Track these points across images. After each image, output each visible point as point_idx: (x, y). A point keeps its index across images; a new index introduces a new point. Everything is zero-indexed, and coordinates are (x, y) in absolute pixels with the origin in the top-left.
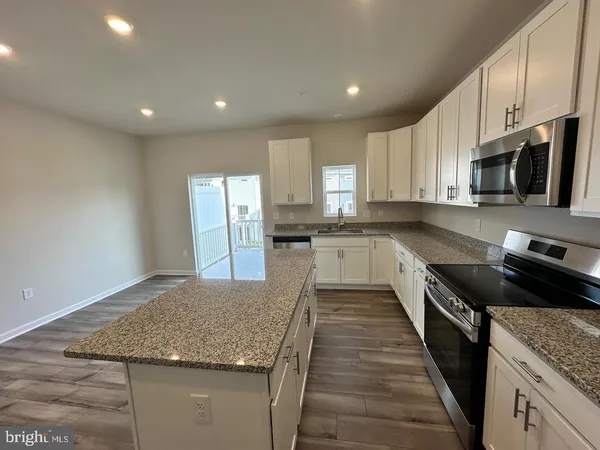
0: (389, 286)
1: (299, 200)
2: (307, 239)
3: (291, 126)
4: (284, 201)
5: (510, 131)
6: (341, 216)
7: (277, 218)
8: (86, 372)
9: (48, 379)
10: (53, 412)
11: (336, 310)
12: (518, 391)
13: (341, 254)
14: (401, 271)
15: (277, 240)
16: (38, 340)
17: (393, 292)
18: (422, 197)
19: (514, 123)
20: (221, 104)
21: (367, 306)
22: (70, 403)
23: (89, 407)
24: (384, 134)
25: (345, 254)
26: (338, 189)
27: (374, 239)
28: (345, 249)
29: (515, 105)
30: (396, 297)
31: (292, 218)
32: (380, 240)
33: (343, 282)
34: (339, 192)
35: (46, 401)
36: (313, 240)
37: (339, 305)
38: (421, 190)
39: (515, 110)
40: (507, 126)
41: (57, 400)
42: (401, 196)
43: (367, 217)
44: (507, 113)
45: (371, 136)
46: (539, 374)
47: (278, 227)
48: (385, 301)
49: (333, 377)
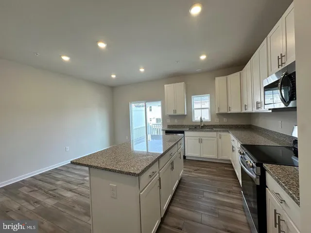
0: (230, 161)
1: (179, 113)
2: (183, 132)
3: (175, 77)
4: (172, 113)
5: (281, 68)
6: (201, 121)
7: (169, 122)
8: (82, 182)
9: (69, 182)
10: (69, 194)
11: (196, 170)
12: (275, 210)
13: (200, 141)
14: (233, 151)
15: (167, 132)
16: (68, 168)
17: (232, 164)
18: (245, 109)
19: (282, 63)
20: (142, 70)
21: (214, 170)
22: (75, 192)
23: (81, 195)
24: (224, 78)
25: (203, 141)
26: (200, 107)
27: (219, 133)
28: (203, 138)
29: (281, 54)
30: (233, 167)
31: (176, 122)
32: (223, 134)
33: (202, 156)
34: (201, 109)
35: (67, 190)
36: (185, 133)
37: (198, 168)
38: (245, 106)
39: (282, 56)
40: (279, 66)
41: (71, 190)
42: (235, 110)
43: (217, 122)
44: (279, 59)
45: (217, 79)
46: (284, 199)
47: (169, 126)
48: (226, 168)
49: (187, 201)
